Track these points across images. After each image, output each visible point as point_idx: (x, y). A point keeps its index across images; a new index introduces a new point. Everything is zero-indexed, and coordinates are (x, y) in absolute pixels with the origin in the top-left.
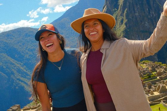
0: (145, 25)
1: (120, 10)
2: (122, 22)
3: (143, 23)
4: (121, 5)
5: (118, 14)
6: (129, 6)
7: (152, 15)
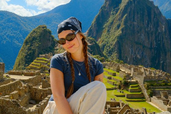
0: (141, 37)
1: (120, 14)
2: (118, 27)
3: (139, 35)
4: (122, 9)
5: (116, 17)
6: (130, 12)
7: (150, 29)
